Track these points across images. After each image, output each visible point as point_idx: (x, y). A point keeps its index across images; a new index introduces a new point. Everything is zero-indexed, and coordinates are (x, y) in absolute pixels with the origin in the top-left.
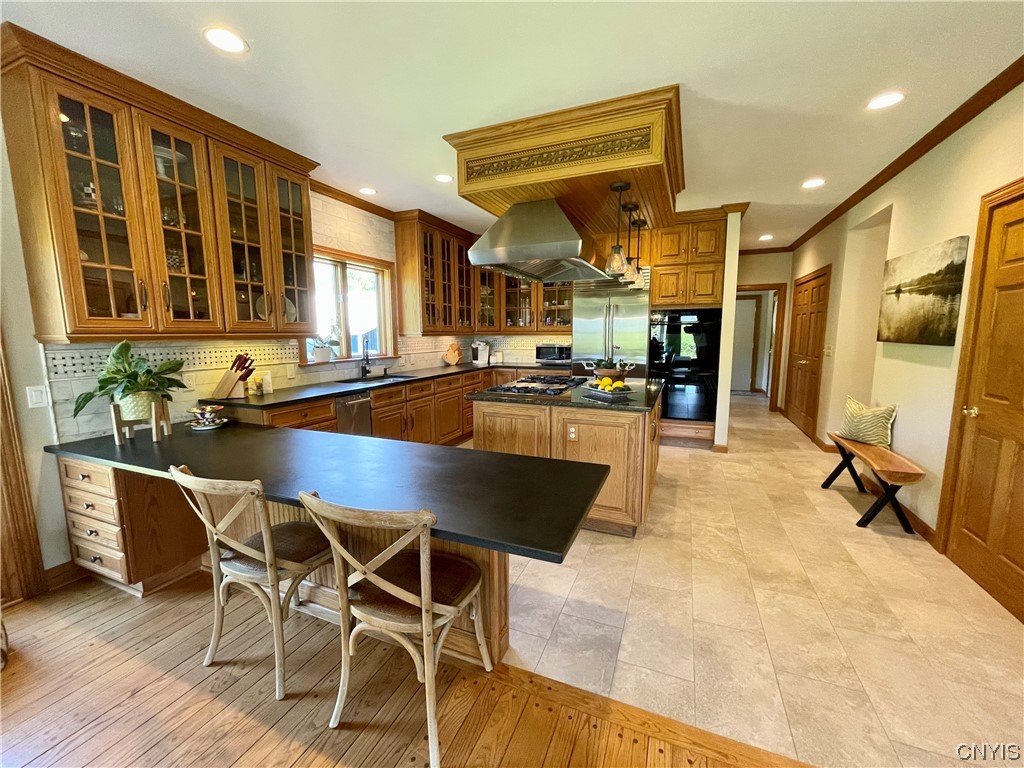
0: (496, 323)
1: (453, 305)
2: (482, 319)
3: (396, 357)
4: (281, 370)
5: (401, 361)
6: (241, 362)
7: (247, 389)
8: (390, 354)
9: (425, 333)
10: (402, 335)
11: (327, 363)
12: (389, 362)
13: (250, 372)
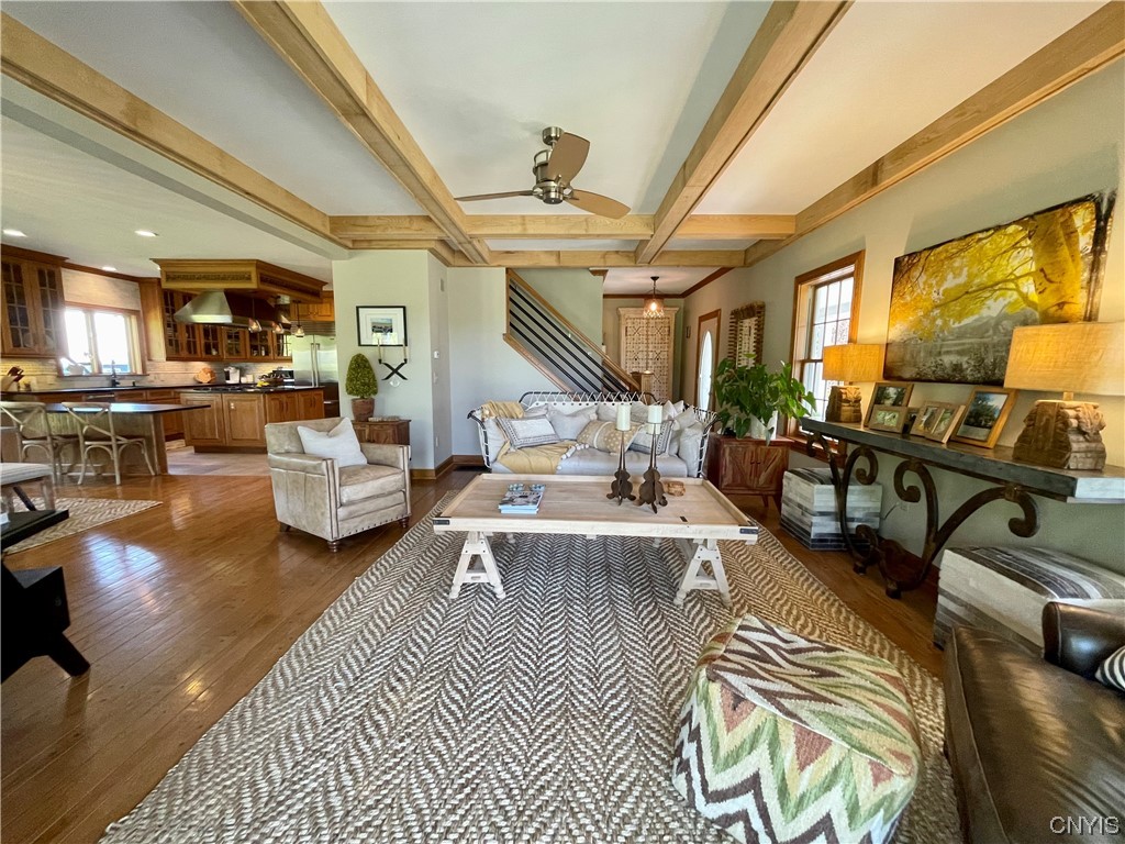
0: (243, 353)
1: (197, 339)
2: (230, 351)
3: (145, 374)
4: (43, 379)
5: (151, 378)
6: (14, 371)
7: (19, 387)
8: (140, 372)
9: (168, 359)
10: (150, 360)
11: (81, 376)
12: (139, 378)
13: (20, 377)
